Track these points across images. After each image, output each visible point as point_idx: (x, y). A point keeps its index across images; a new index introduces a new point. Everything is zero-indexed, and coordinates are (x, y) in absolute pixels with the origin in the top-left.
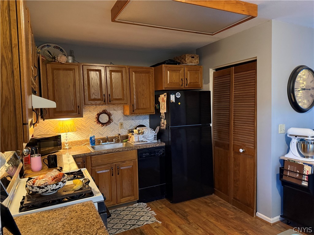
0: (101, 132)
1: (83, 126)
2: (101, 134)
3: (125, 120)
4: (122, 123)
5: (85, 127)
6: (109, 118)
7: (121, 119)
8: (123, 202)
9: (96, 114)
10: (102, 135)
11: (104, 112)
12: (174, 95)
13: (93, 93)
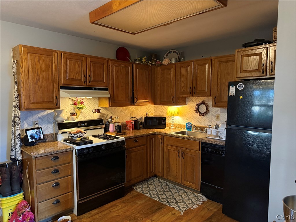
0: (200, 121)
1: (187, 113)
2: (199, 122)
3: (222, 112)
4: (219, 115)
5: (188, 114)
6: (207, 109)
7: (218, 111)
8: (187, 185)
9: (196, 104)
10: (201, 123)
11: (203, 103)
12: (235, 87)
13: (183, 86)
